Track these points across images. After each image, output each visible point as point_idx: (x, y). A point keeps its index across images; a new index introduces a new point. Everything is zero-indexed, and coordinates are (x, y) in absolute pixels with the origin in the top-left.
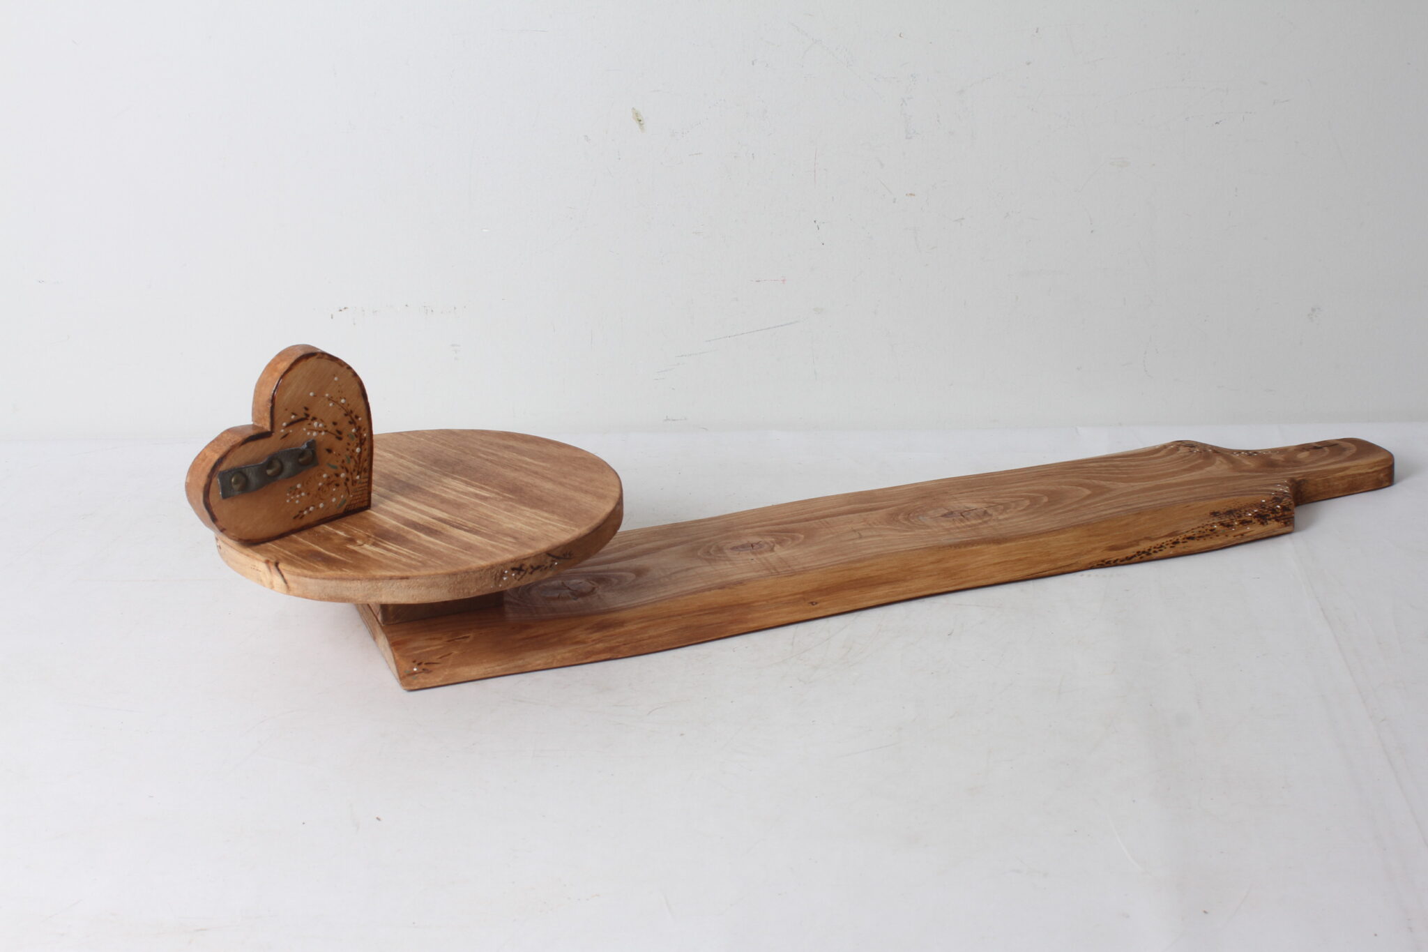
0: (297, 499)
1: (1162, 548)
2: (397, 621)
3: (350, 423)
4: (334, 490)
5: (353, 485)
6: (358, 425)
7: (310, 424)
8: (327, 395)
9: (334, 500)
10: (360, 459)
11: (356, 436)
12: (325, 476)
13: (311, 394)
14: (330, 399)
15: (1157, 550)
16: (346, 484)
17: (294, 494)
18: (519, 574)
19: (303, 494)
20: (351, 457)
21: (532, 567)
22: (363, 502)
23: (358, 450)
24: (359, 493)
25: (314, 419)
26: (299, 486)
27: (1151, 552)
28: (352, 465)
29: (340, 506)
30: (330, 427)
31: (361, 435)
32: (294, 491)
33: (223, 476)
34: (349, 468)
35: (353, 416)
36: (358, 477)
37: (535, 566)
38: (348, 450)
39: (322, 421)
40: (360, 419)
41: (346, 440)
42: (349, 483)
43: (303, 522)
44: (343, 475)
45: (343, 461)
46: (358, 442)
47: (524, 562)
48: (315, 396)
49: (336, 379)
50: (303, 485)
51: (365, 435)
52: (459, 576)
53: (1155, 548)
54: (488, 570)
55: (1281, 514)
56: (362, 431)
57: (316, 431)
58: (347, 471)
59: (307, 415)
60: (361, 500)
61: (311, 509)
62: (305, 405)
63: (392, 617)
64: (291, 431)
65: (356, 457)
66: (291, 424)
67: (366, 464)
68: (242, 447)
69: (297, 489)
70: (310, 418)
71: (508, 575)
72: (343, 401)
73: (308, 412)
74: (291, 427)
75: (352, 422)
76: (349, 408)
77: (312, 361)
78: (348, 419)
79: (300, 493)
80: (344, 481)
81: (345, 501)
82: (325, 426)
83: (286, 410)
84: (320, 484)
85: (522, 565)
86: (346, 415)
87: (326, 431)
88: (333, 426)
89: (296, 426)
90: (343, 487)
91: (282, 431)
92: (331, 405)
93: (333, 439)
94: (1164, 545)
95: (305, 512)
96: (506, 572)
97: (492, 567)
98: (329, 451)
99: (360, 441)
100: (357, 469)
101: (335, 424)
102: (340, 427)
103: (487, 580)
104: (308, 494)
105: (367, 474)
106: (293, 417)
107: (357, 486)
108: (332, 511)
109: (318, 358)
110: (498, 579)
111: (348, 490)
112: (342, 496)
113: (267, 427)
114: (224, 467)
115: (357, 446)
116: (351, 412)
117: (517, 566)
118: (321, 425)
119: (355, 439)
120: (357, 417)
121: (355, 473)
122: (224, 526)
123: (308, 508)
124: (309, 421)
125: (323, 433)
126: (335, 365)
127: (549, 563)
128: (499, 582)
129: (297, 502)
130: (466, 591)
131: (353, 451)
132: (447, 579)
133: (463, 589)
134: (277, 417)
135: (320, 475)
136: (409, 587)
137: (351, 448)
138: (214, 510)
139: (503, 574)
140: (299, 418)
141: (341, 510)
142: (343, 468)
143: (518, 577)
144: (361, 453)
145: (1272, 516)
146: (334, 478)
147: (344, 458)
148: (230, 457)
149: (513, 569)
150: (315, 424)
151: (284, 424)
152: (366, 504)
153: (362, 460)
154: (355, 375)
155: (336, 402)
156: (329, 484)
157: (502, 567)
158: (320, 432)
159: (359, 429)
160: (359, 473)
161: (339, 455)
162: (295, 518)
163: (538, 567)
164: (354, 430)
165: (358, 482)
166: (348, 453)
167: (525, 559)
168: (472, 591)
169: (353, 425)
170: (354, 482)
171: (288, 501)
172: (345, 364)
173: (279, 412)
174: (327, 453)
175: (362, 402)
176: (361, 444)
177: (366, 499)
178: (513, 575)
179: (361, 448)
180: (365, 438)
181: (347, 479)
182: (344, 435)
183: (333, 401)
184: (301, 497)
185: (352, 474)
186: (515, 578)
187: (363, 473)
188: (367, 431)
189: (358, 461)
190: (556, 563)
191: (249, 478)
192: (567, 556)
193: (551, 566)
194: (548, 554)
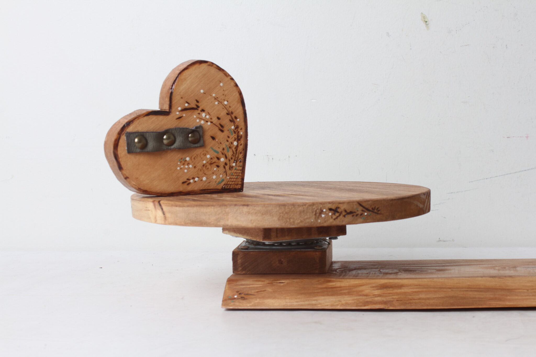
0: (186, 169)
2: (244, 272)
3: (231, 121)
4: (215, 169)
5: (230, 169)
6: (237, 124)
7: (199, 114)
8: (214, 95)
9: (214, 177)
10: (236, 150)
11: (235, 132)
12: (208, 156)
13: (202, 91)
14: (216, 99)
16: (224, 167)
17: (184, 164)
18: (334, 214)
19: (191, 166)
20: (230, 147)
21: (345, 211)
22: (237, 184)
23: (235, 143)
24: (234, 177)
25: (203, 111)
26: (188, 159)
28: (230, 154)
29: (220, 183)
30: (215, 120)
31: (239, 132)
32: (184, 162)
33: (130, 136)
34: (227, 156)
35: (233, 116)
36: (234, 164)
37: (348, 211)
38: (227, 141)
39: (209, 114)
40: (238, 120)
41: (226, 133)
42: (227, 167)
43: (190, 188)
44: (222, 159)
45: (223, 149)
46: (236, 137)
47: (340, 206)
48: (204, 93)
49: (221, 84)
50: (191, 159)
51: (241, 133)
52: (286, 207)
54: (310, 205)
56: (239, 130)
57: (204, 120)
58: (226, 157)
59: (198, 107)
60: (236, 183)
61: (196, 179)
62: (196, 98)
63: (240, 269)
64: (184, 115)
65: (233, 148)
66: (185, 110)
67: (241, 156)
68: (146, 118)
69: (186, 161)
70: (200, 109)
71: (325, 213)
72: (226, 103)
73: (199, 105)
74: (185, 112)
75: (232, 121)
76: (230, 110)
77: (204, 66)
78: (229, 117)
79: (188, 164)
80: (223, 164)
81: (223, 180)
82: (211, 119)
83: (182, 98)
84: (204, 162)
85: (338, 208)
86: (228, 114)
87: (211, 122)
88: (217, 120)
89: (189, 112)
90: (221, 169)
91: (178, 113)
92: (216, 103)
93: (217, 129)
95: (192, 181)
96: (324, 210)
97: (313, 204)
98: (213, 138)
99: (238, 136)
100: (234, 158)
101: (219, 118)
102: (223, 123)
103: (308, 214)
104: (195, 167)
105: (241, 164)
106: (186, 105)
107: (233, 171)
108: (213, 186)
109: (209, 65)
110: (318, 215)
111: (226, 172)
112: (221, 176)
113: (166, 108)
114: (130, 129)
115: (235, 140)
116: (232, 113)
117: (333, 207)
118: (208, 117)
119: (234, 134)
120: (236, 118)
121: (232, 161)
122: (127, 175)
123: (193, 178)
124: (199, 111)
125: (209, 123)
126: (221, 74)
127: (359, 212)
128: (318, 218)
129: (186, 171)
130: (292, 220)
131: (232, 143)
132: (278, 208)
133: (290, 219)
134: (174, 102)
135: (205, 155)
136: (249, 213)
137: (230, 140)
138: (120, 160)
139: (321, 212)
140: (191, 106)
141: (220, 187)
142: (223, 154)
143: (334, 217)
144: (237, 146)
146: (215, 160)
147: (224, 146)
148: (136, 123)
149: (330, 209)
150: (203, 115)
151: (180, 109)
152: (239, 187)
153: (238, 151)
154: (236, 85)
155: (220, 102)
156: (211, 164)
157: (321, 206)
158: (207, 122)
159: (237, 127)
160: (236, 161)
161: (221, 143)
162: (183, 183)
163: (351, 213)
164: (233, 127)
165: (234, 168)
166: (227, 143)
167: (340, 203)
168: (296, 222)
169: (233, 123)
170: (231, 168)
171: (178, 168)
172: (229, 75)
173: (176, 99)
174: (211, 139)
175: (241, 108)
176: (238, 139)
177: (240, 183)
178: (330, 214)
179: (238, 142)
180: (241, 136)
181: (226, 164)
182: (225, 129)
183: (218, 101)
184: (189, 168)
185: (229, 160)
186: (332, 218)
187: (238, 162)
188: (243, 130)
189: (235, 152)
190: (366, 214)
191: (149, 141)
192: (376, 211)
193: (361, 214)
194: (360, 203)
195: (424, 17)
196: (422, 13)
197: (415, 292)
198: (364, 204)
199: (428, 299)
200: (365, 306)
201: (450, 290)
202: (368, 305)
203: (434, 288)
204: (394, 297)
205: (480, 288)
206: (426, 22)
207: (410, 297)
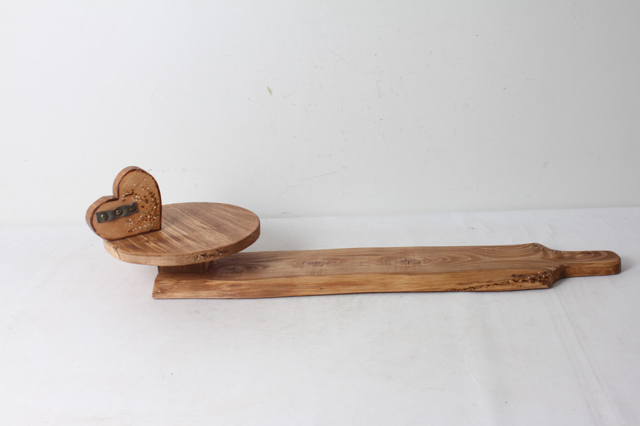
0: (129, 225)
1: (482, 287)
2: (164, 273)
3: (151, 197)
4: (145, 222)
5: (153, 220)
6: (155, 198)
7: (134, 196)
8: (141, 186)
9: (145, 226)
10: (156, 211)
11: (154, 202)
12: (141, 216)
13: (135, 185)
14: (142, 187)
15: (479, 287)
16: (150, 220)
17: (128, 223)
18: (204, 257)
19: (132, 223)
20: (152, 210)
21: (210, 255)
22: (158, 227)
23: (155, 207)
24: (156, 224)
25: (136, 194)
26: (130, 220)
27: (476, 288)
28: (152, 213)
29: (148, 228)
30: (143, 198)
31: (156, 201)
32: (128, 222)
33: (99, 214)
34: (151, 214)
35: (153, 194)
36: (155, 218)
37: (211, 255)
38: (151, 207)
39: (139, 195)
40: (156, 195)
41: (150, 203)
42: (152, 220)
43: (132, 234)
44: (149, 217)
45: (149, 211)
46: (155, 204)
47: (207, 253)
48: (136, 186)
49: (145, 180)
50: (132, 219)
51: (158, 202)
52: (180, 256)
53: (479, 286)
54: (191, 255)
55: (543, 279)
56: (156, 200)
57: (137, 199)
58: (150, 215)
59: (133, 193)
60: (157, 227)
61: (136, 229)
62: (132, 189)
63: (162, 271)
64: (126, 199)
65: (154, 210)
66: (126, 196)
67: (158, 213)
68: (106, 204)
69: (129, 221)
70: (134, 194)
71: (199, 257)
72: (148, 188)
73: (134, 192)
74: (126, 197)
75: (152, 197)
76: (151, 191)
77: (135, 172)
78: (151, 195)
79: (131, 222)
80: (149, 219)
81: (150, 227)
82: (141, 198)
83: (124, 190)
84: (139, 220)
85: (205, 254)
86: (149, 194)
87: (141, 199)
88: (144, 198)
89: (129, 197)
90: (149, 221)
91: (123, 198)
92: (143, 189)
93: (144, 202)
94: (483, 286)
95: (133, 230)
96: (199, 256)
97: (193, 254)
98: (143, 207)
99: (156, 204)
100: (155, 215)
101: (145, 197)
102: (147, 198)
103: (191, 259)
104: (134, 223)
105: (159, 217)
106: (127, 193)
107: (155, 221)
108: (145, 230)
109: (137, 171)
110: (196, 258)
111: (151, 222)
112: (149, 225)
113: (116, 196)
114: (99, 210)
115: (154, 206)
116: (152, 193)
117: (204, 254)
118: (139, 197)
119: (154, 203)
120: (154, 195)
121: (154, 216)
122: (99, 233)
123: (134, 229)
124: (134, 195)
125: (140, 200)
126: (144, 174)
127: (217, 254)
128: (196, 260)
129: (129, 226)
130: (183, 262)
131: (153, 208)
132: (175, 257)
133: (182, 262)
134: (120, 193)
135: (139, 216)
137: (152, 206)
138: (94, 226)
139: (197, 257)
140: (129, 194)
141: (148, 230)
142: (148, 214)
143: (204, 258)
144: (156, 208)
145: (539, 279)
146: (145, 217)
147: (149, 210)
148: (102, 207)
149: (202, 255)
150: (137, 196)
151: (123, 196)
152: (159, 228)
153: (157, 211)
154: (153, 178)
155: (145, 189)
156: (143, 220)
157: (197, 254)
158: (139, 199)
159: (155, 199)
160: (156, 216)
161: (147, 209)
162: (129, 232)
163: (213, 255)
164: (153, 200)
165: (155, 220)
166: (151, 208)
167: (207, 252)
168: (185, 263)
169: (153, 198)
170: (154, 220)
171: (126, 225)
172: (149, 174)
173: (121, 191)
174: (142, 208)
175: (156, 189)
176: (156, 205)
177: (159, 226)
178: (202, 257)
179: (156, 206)
180: (158, 203)
181: (151, 218)
182: (149, 201)
183: (144, 188)
184: (131, 224)
185: (152, 216)
186: (203, 259)
187: (157, 216)
188: (159, 200)
189: (155, 211)
190: (221, 254)
191: (109, 215)
192: (226, 252)
193: (218, 255)
194: (217, 250)
195: (269, 89)
196: (268, 87)
197: (248, 288)
198: (219, 250)
199: (254, 292)
200: (223, 297)
201: (264, 287)
202: (224, 296)
203: (257, 286)
204: (237, 292)
205: (280, 285)
206: (270, 91)
207: (245, 291)
